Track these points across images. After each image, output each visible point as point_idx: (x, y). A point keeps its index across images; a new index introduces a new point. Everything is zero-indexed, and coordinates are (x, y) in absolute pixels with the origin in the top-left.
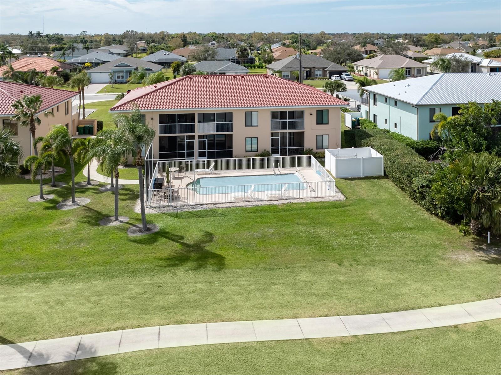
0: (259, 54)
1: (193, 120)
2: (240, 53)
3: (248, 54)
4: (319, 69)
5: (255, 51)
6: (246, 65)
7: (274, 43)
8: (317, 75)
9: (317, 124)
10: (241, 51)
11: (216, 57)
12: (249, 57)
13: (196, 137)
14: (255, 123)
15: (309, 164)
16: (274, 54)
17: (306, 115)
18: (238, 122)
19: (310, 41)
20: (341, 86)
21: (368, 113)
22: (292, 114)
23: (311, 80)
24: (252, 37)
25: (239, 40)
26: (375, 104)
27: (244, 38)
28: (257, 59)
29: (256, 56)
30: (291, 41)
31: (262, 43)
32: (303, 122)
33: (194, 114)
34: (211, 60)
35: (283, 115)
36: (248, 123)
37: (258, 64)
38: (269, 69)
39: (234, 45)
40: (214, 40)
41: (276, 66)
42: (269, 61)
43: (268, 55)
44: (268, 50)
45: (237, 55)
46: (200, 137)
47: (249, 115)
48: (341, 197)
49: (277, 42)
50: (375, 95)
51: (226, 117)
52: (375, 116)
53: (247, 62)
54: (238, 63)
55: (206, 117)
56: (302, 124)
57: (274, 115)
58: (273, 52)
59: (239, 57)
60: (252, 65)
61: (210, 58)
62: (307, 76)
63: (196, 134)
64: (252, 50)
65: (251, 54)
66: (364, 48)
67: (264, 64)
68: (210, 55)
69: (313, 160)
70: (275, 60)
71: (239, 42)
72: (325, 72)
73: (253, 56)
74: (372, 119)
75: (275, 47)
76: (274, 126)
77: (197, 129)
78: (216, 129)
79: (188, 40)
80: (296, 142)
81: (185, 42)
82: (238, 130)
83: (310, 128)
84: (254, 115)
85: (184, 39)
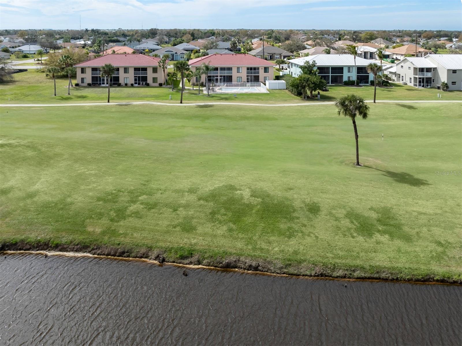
0: (244, 45)
1: (217, 70)
2: (232, 45)
3: (237, 46)
4: (277, 54)
5: (242, 44)
6: (236, 52)
7: (255, 38)
8: (276, 58)
9: (264, 72)
10: (233, 44)
11: (218, 47)
12: (238, 48)
13: (219, 76)
14: (240, 72)
15: (260, 86)
16: (253, 46)
17: (260, 69)
18: (234, 71)
19: (280, 37)
20: (284, 62)
21: (289, 71)
22: (255, 69)
23: (273, 60)
24: (239, 33)
25: (230, 36)
26: (292, 67)
27: (234, 34)
28: (242, 49)
29: (242, 47)
30: (267, 37)
31: (246, 38)
32: (259, 72)
33: (218, 68)
34: (215, 49)
35: (251, 69)
36: (238, 72)
37: (243, 52)
38: (250, 54)
39: (227, 39)
40: (213, 36)
41: (253, 52)
42: (250, 50)
43: (249, 46)
44: (250, 43)
45: (230, 46)
46: (220, 76)
47: (238, 68)
48: (269, 92)
49: (257, 37)
50: (292, 64)
51: (230, 69)
52: (292, 72)
53: (236, 51)
54: (231, 50)
55: (223, 69)
56: (258, 73)
57: (248, 69)
58: (253, 44)
59: (232, 47)
60: (240, 52)
61: (214, 48)
62: (271, 58)
63: (219, 75)
64: (239, 43)
65: (239, 46)
66: (314, 43)
67: (246, 52)
68: (214, 46)
69: (262, 84)
70: (253, 49)
71: (230, 37)
72: (281, 56)
73: (240, 47)
74: (291, 74)
75: (255, 41)
76: (248, 73)
77: (219, 73)
78: (226, 73)
79: (196, 36)
80: (256, 79)
81: (194, 37)
82: (234, 74)
83: (262, 74)
84: (240, 69)
85: (193, 35)
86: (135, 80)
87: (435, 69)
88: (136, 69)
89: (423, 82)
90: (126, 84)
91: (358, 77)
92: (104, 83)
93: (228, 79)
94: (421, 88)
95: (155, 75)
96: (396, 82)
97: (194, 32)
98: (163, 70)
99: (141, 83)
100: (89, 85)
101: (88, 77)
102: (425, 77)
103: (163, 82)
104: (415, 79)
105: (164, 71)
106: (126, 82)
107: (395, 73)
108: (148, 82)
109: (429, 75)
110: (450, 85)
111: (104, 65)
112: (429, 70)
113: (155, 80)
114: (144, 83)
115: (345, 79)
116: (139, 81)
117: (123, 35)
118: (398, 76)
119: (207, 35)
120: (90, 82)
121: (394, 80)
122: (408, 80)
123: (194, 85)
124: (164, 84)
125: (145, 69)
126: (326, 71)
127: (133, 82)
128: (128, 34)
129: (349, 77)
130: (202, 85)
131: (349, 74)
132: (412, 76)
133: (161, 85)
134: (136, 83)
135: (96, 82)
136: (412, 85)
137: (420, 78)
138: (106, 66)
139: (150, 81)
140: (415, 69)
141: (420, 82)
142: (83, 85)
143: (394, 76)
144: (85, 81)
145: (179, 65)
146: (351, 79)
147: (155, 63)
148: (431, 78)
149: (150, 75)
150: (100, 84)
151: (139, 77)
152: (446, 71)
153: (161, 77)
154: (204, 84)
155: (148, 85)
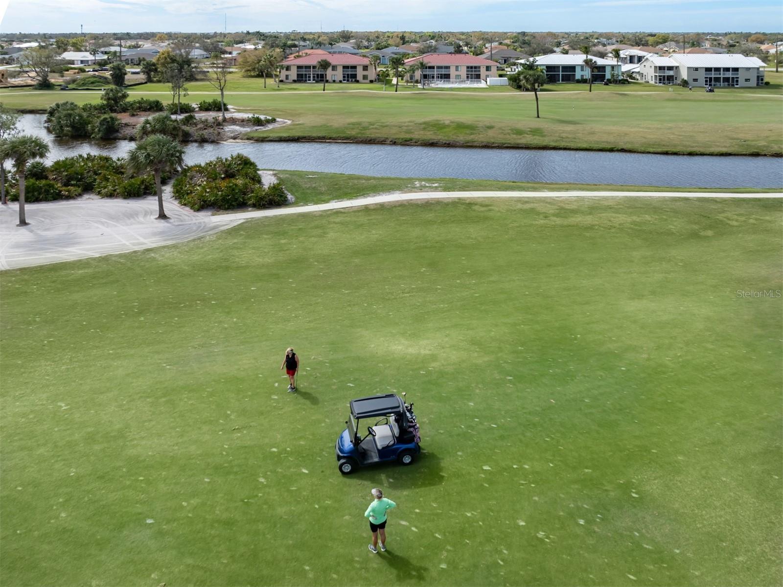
1: (434, 69)
4: (514, 58)
9: (486, 71)
10: (456, 47)
11: (438, 51)
13: (435, 74)
14: (459, 70)
15: (481, 82)
16: (485, 50)
17: (481, 68)
18: (453, 69)
22: (475, 67)
25: (457, 39)
29: (471, 52)
33: (434, 67)
35: (472, 67)
36: (457, 69)
39: (452, 43)
40: (432, 39)
42: (481, 54)
43: (480, 50)
45: (453, 50)
46: (437, 74)
47: (457, 67)
48: (489, 87)
51: (448, 67)
55: (439, 68)
56: (479, 71)
57: (468, 67)
59: (455, 51)
62: (505, 62)
68: (432, 49)
69: (483, 81)
70: (485, 53)
76: (467, 71)
77: (435, 72)
78: (443, 72)
79: (407, 39)
80: (478, 77)
81: (404, 41)
82: (453, 72)
83: (483, 72)
84: (459, 67)
85: (403, 38)
86: (344, 77)
87: (677, 67)
88: (345, 67)
89: (664, 80)
90: (334, 81)
91: (593, 76)
92: (310, 80)
93: (447, 77)
94: (661, 84)
95: (365, 73)
96: (640, 81)
97: (405, 35)
98: (374, 67)
99: (350, 80)
100: (295, 81)
101: (293, 74)
102: (666, 74)
103: (373, 79)
104: (656, 76)
105: (375, 69)
106: (333, 79)
107: (639, 72)
108: (358, 79)
109: (671, 73)
110: (691, 82)
111: (320, 60)
112: (670, 68)
113: (365, 77)
114: (354, 80)
115: (578, 77)
116: (348, 77)
117: (301, 38)
118: (642, 75)
119: (424, 38)
120: (296, 79)
121: (637, 79)
122: (650, 78)
123: (407, 82)
124: (375, 81)
125: (354, 67)
126: (556, 69)
127: (342, 79)
128: (307, 37)
129: (582, 76)
130: (417, 82)
131: (583, 73)
132: (653, 74)
133: (371, 82)
134: (344, 80)
135: (301, 78)
136: (653, 82)
137: (659, 76)
138: (322, 61)
139: (359, 77)
140: (656, 67)
141: (660, 80)
142: (287, 81)
143: (638, 75)
144: (289, 77)
145: (395, 60)
146: (585, 78)
147: (366, 62)
148: (673, 76)
149: (360, 73)
150: (306, 80)
151: (348, 75)
152: (686, 69)
153: (372, 74)
154: (419, 81)
155: (357, 82)
